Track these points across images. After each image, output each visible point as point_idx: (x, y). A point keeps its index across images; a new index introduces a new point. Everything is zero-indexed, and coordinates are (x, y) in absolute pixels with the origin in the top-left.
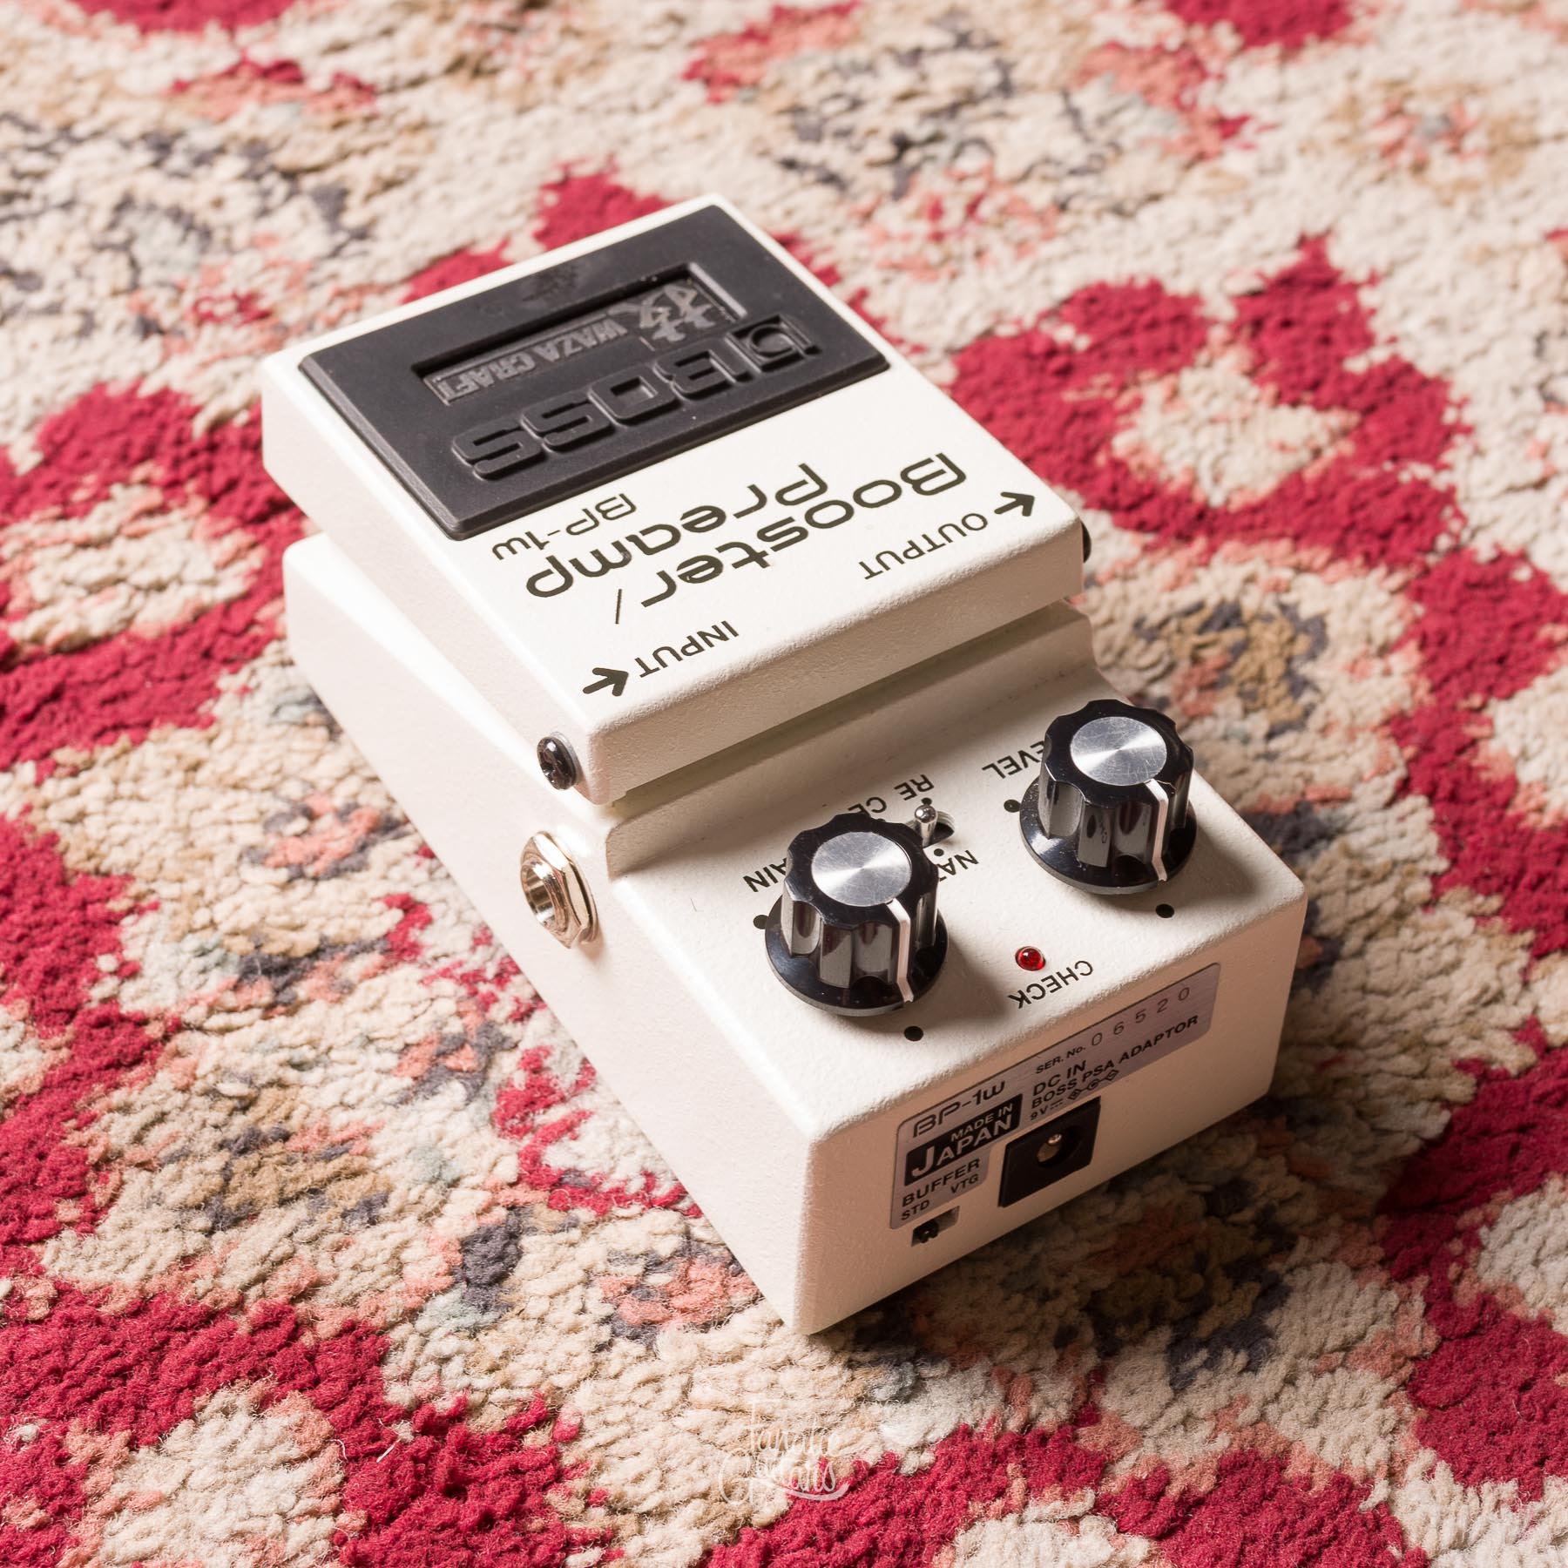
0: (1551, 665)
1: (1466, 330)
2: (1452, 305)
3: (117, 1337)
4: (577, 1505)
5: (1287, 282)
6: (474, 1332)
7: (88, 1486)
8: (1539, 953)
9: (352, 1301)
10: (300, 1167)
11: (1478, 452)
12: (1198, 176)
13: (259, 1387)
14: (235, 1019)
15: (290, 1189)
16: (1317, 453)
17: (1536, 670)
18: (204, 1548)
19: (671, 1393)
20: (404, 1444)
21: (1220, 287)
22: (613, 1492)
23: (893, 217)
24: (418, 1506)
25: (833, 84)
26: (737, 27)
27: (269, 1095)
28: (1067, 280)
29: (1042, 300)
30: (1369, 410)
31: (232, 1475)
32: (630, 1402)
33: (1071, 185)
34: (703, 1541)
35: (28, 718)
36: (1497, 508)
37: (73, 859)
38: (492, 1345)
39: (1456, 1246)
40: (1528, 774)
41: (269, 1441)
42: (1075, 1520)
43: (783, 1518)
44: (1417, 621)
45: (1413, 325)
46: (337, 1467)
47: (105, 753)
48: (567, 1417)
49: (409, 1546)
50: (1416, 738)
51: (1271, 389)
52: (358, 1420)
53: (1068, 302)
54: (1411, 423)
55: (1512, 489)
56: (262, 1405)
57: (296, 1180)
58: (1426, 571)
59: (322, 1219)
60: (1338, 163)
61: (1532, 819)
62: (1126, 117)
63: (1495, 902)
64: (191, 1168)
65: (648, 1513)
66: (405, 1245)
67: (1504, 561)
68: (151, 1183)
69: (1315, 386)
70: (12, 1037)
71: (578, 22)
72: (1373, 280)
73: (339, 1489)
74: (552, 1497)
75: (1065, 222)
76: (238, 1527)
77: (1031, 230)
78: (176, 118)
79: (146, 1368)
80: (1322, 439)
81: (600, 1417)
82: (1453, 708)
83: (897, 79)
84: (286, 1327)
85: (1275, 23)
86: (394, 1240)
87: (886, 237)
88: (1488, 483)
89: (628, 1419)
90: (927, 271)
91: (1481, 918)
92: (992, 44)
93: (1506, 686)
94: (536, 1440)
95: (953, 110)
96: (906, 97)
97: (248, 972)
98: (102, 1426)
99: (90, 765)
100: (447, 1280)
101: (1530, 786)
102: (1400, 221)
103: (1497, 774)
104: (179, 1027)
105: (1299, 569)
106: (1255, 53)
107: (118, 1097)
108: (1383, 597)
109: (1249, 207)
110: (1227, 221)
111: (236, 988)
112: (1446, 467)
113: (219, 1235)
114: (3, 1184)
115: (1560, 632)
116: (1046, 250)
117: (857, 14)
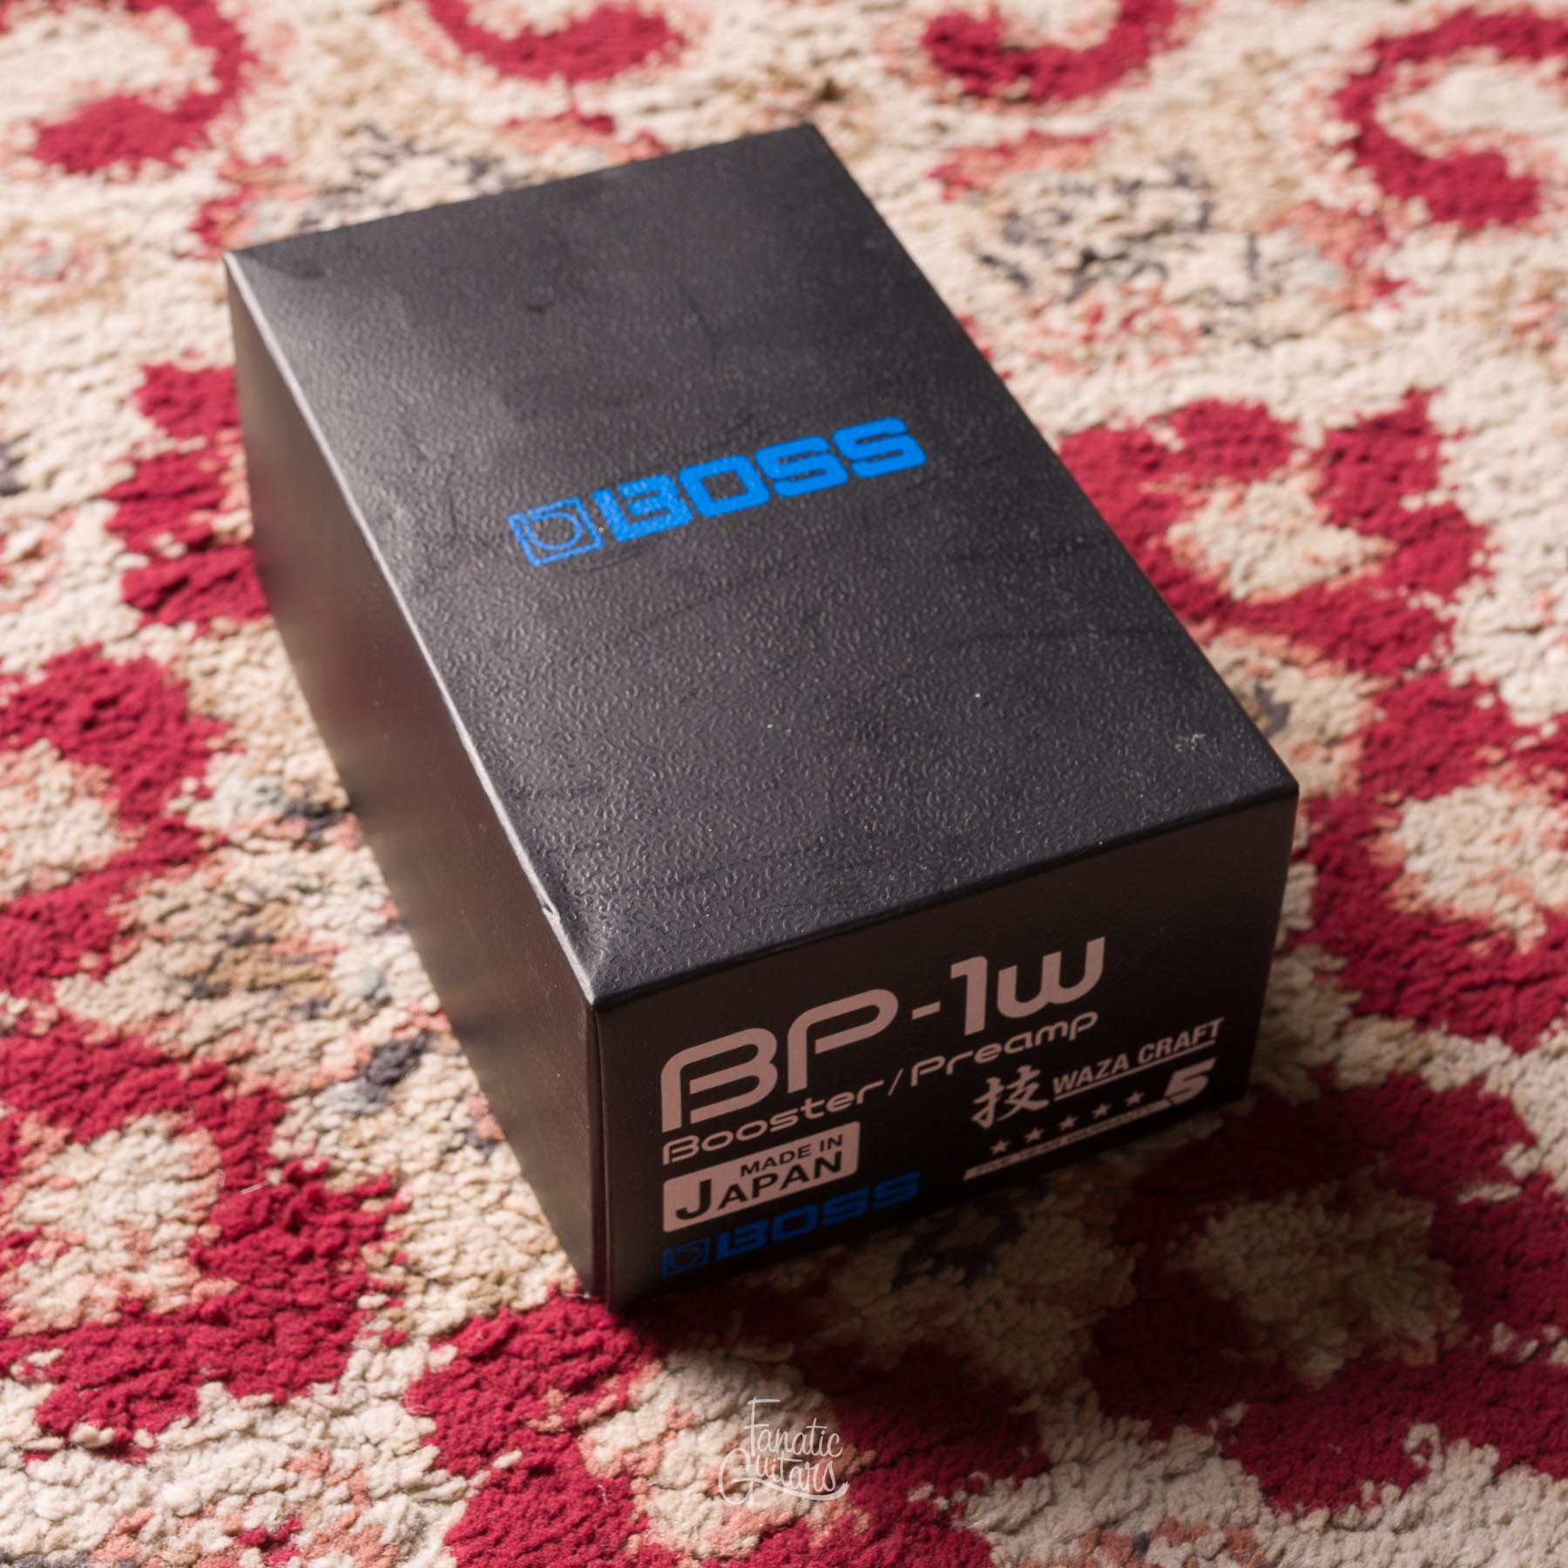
0: (1476, 779)
1: (1525, 490)
2: (1520, 468)
3: (88, 1061)
4: (381, 1261)
5: (1381, 425)
6: (357, 1115)
7: (25, 1162)
8: (1360, 1011)
9: (273, 1073)
10: (274, 967)
11: (1490, 594)
12: (1341, 326)
13: (176, 1119)
14: (271, 846)
15: (262, 981)
16: (1345, 570)
17: (1462, 780)
18: (92, 1226)
19: (491, 1195)
20: (270, 1186)
21: (1320, 420)
22: (412, 1257)
23: (1058, 318)
24: (263, 1234)
25: (1053, 199)
26: (991, 140)
27: (272, 908)
28: (1186, 391)
29: (1156, 405)
30: (1408, 543)
31: (132, 1179)
32: (456, 1195)
33: (1224, 314)
34: (469, 1310)
35: (203, 590)
36: (1487, 643)
37: (196, 703)
38: (367, 1128)
39: (1183, 1228)
40: (1415, 866)
41: (170, 1159)
42: (773, 1365)
43: (538, 1308)
44: (1374, 725)
45: (1480, 479)
46: (213, 1191)
47: (250, 627)
48: (403, 1196)
49: (243, 1261)
50: (1326, 817)
51: (1325, 510)
52: (241, 1160)
53: (1181, 410)
54: (1440, 561)
55: (1508, 630)
56: (174, 1134)
57: (268, 974)
58: (1400, 684)
59: (274, 1007)
60: (1470, 331)
61: (1400, 904)
62: (1298, 266)
63: (1339, 963)
64: (193, 949)
65: (435, 1281)
66: (329, 1041)
67: (1473, 687)
68: (159, 954)
69: (1367, 515)
70: (98, 825)
71: (858, 117)
72: (1460, 435)
73: (208, 1208)
74: (367, 1250)
75: (1204, 343)
76: (122, 1216)
77: (1170, 344)
78: (502, 148)
79: (100, 1088)
80: (1355, 559)
81: (427, 1201)
82: (1371, 800)
83: (1107, 203)
84: (216, 1080)
85: (1466, 205)
86: (322, 1035)
87: (1047, 332)
88: (1486, 620)
89: (449, 1208)
90: (1066, 363)
91: (1320, 973)
92: (1206, 186)
93: (1427, 788)
94: (372, 1207)
95: (1147, 237)
96: (1112, 219)
97: (291, 813)
98: (53, 1121)
99: (235, 634)
100: (351, 1073)
101: (1413, 876)
102: (1507, 389)
103: (1388, 861)
104: (225, 843)
105: (1287, 662)
106: (1437, 226)
107: (158, 884)
108: (1350, 698)
109: (1376, 356)
110: (1349, 366)
111: (278, 822)
112: (1457, 602)
113: (193, 1004)
114: (49, 931)
115: (1495, 755)
116: (1179, 364)
117: (1099, 147)
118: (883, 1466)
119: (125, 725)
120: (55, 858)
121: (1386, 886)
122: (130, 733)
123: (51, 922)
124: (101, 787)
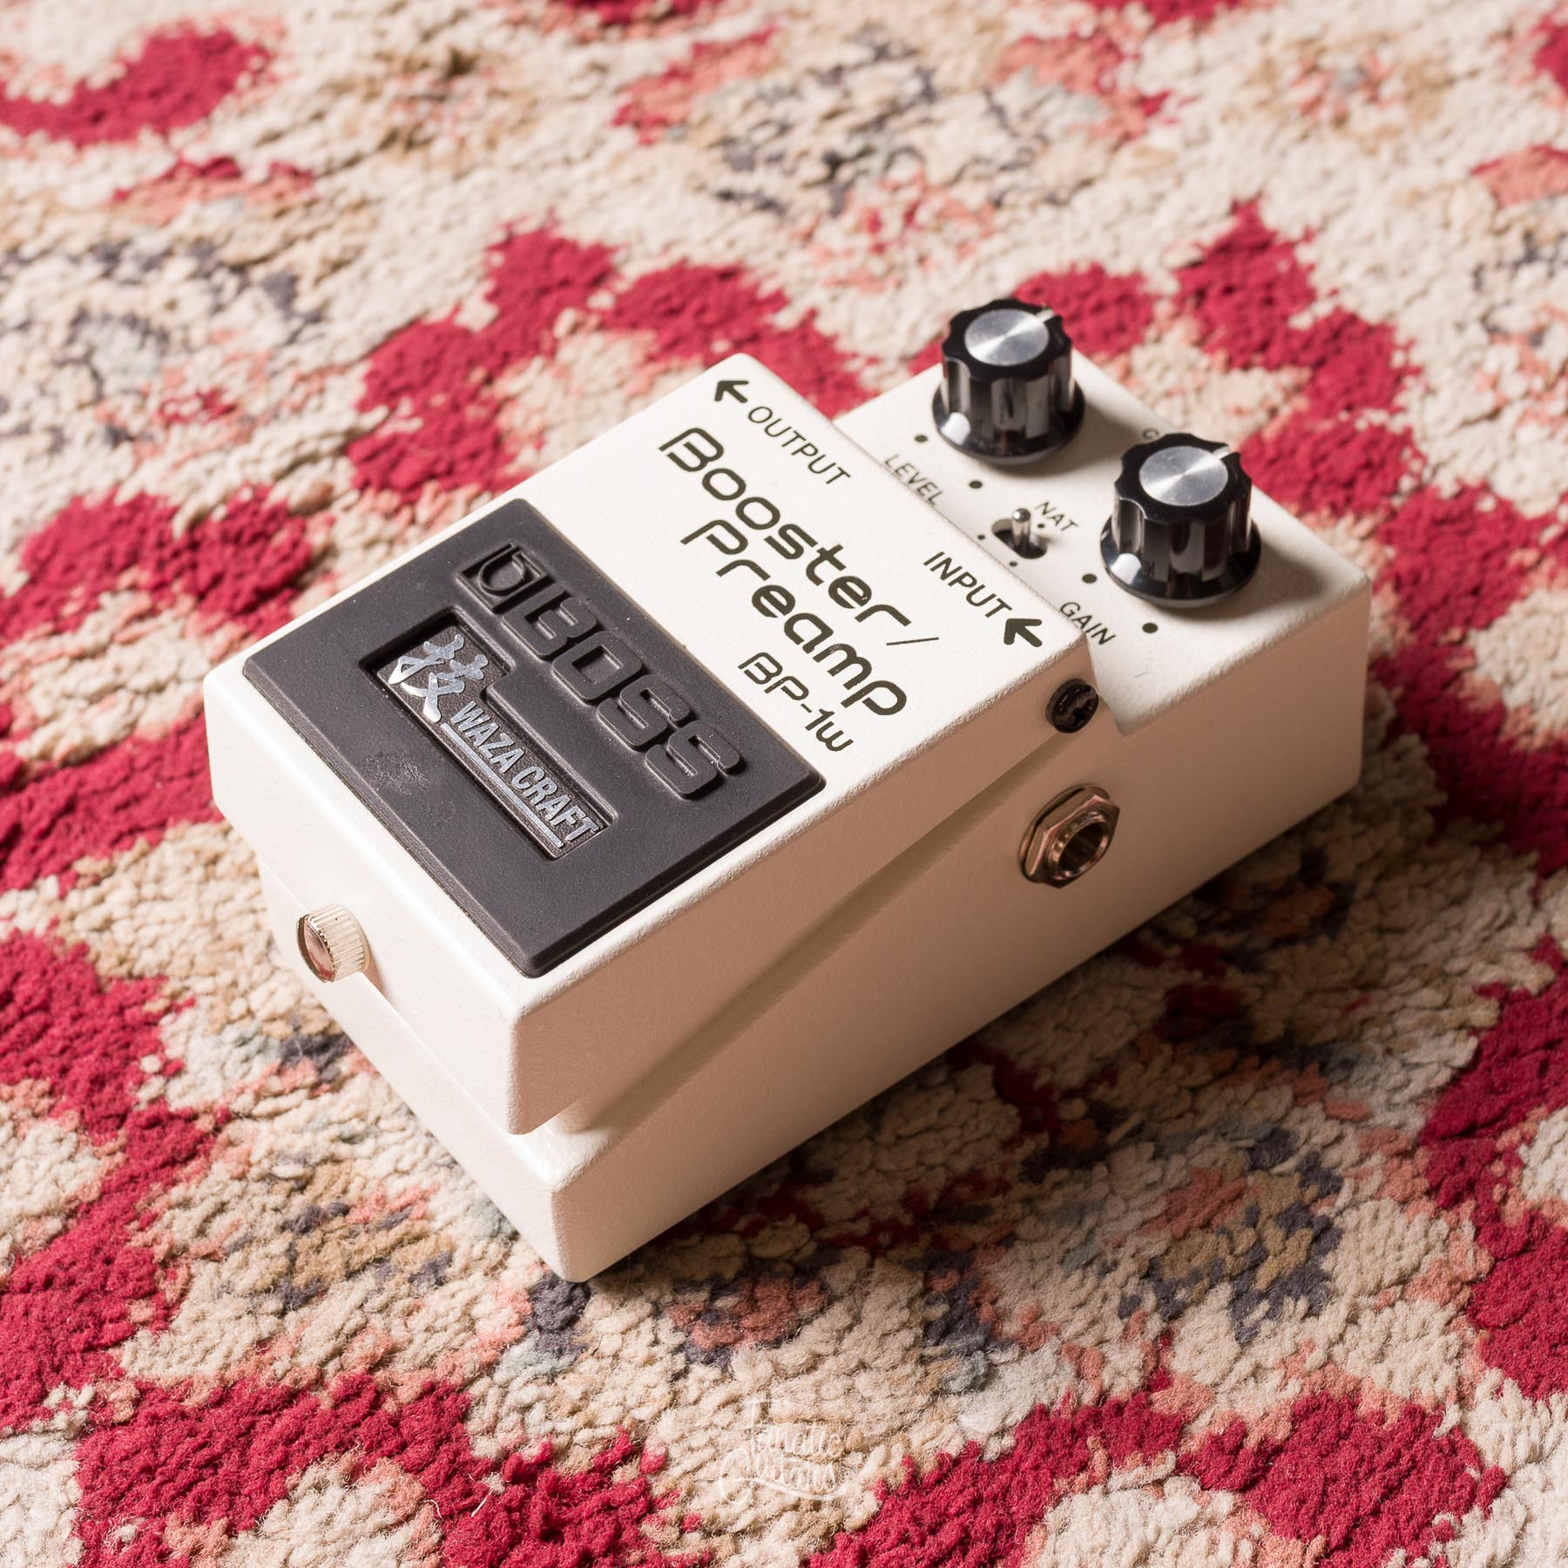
0: (1524, 589)
1: (1404, 274)
2: (1387, 251)
3: (203, 1428)
4: (672, 1533)
5: (1225, 249)
6: (552, 1377)
8: (1545, 872)
9: (429, 1363)
10: (363, 1239)
11: (1430, 391)
12: (1126, 156)
13: (348, 1458)
14: (282, 1102)
15: (356, 1262)
16: (1273, 412)
17: (1511, 596)
20: (496, 1496)
21: (1161, 263)
22: (706, 1516)
23: (833, 235)
24: (517, 1554)
25: (760, 111)
26: (659, 68)
27: (324, 1173)
28: (1009, 275)
30: (1319, 364)
31: (331, 1549)
32: (711, 1425)
33: (1003, 181)
34: (799, 1551)
35: (44, 834)
36: (1454, 443)
37: (106, 967)
38: (571, 1388)
39: (1498, 1168)
40: (1514, 698)
41: (363, 1510)
42: (1159, 1483)
43: (874, 1519)
44: (1390, 564)
45: (1352, 275)
46: (433, 1527)
47: (124, 858)
48: (652, 1448)
50: (1402, 679)
51: (1221, 356)
52: (448, 1478)
54: (1361, 371)
55: (1467, 423)
56: (353, 1476)
57: (361, 1251)
58: (1393, 514)
59: (390, 1286)
60: (1261, 126)
61: (1523, 743)
62: (1049, 108)
63: (1497, 828)
64: (256, 1253)
65: (743, 1532)
66: (474, 1301)
67: (1467, 494)
68: (218, 1273)
69: (1264, 347)
70: (67, 1148)
71: (503, 83)
72: (1308, 236)
73: (438, 1548)
74: (647, 1528)
75: (1001, 218)
77: (969, 230)
78: (121, 227)
79: (235, 1454)
80: (1277, 398)
81: (685, 1444)
82: (1434, 644)
83: (821, 99)
84: (367, 1396)
86: (463, 1298)
87: (829, 255)
88: (1443, 420)
89: (711, 1442)
90: (872, 283)
91: (1485, 845)
92: (910, 53)
93: (1483, 614)
94: (624, 1475)
95: (879, 122)
96: (832, 115)
97: (290, 1054)
98: (199, 1517)
99: (111, 872)
100: (519, 1330)
101: (1518, 710)
102: (1327, 175)
103: (1485, 702)
104: (228, 1117)
106: (1167, 29)
107: (176, 1193)
108: (1353, 545)
109: (1179, 181)
110: (1159, 197)
111: (279, 1072)
112: (1400, 410)
113: (291, 1316)
114: (74, 1293)
115: (1530, 556)
116: (987, 248)
117: (776, 40)
118: (1337, 1548)
119: (34, 1021)
120: (35, 1205)
121: (1497, 731)
122: (46, 1027)
123: (71, 1282)
124: (45, 1103)
